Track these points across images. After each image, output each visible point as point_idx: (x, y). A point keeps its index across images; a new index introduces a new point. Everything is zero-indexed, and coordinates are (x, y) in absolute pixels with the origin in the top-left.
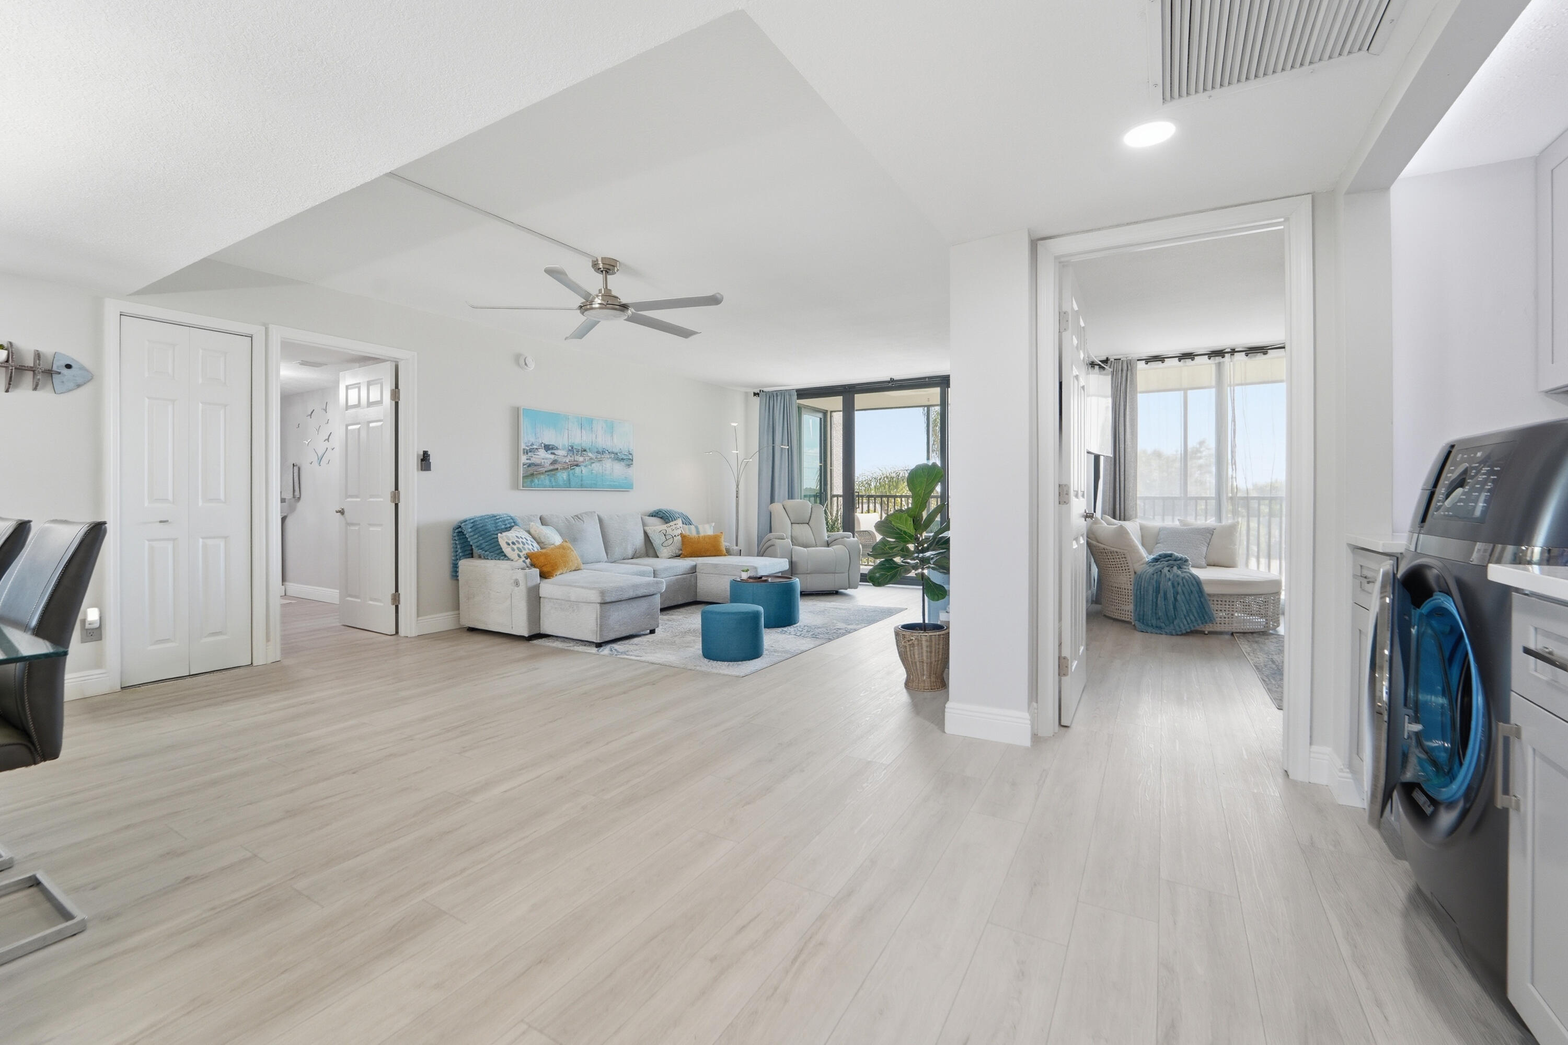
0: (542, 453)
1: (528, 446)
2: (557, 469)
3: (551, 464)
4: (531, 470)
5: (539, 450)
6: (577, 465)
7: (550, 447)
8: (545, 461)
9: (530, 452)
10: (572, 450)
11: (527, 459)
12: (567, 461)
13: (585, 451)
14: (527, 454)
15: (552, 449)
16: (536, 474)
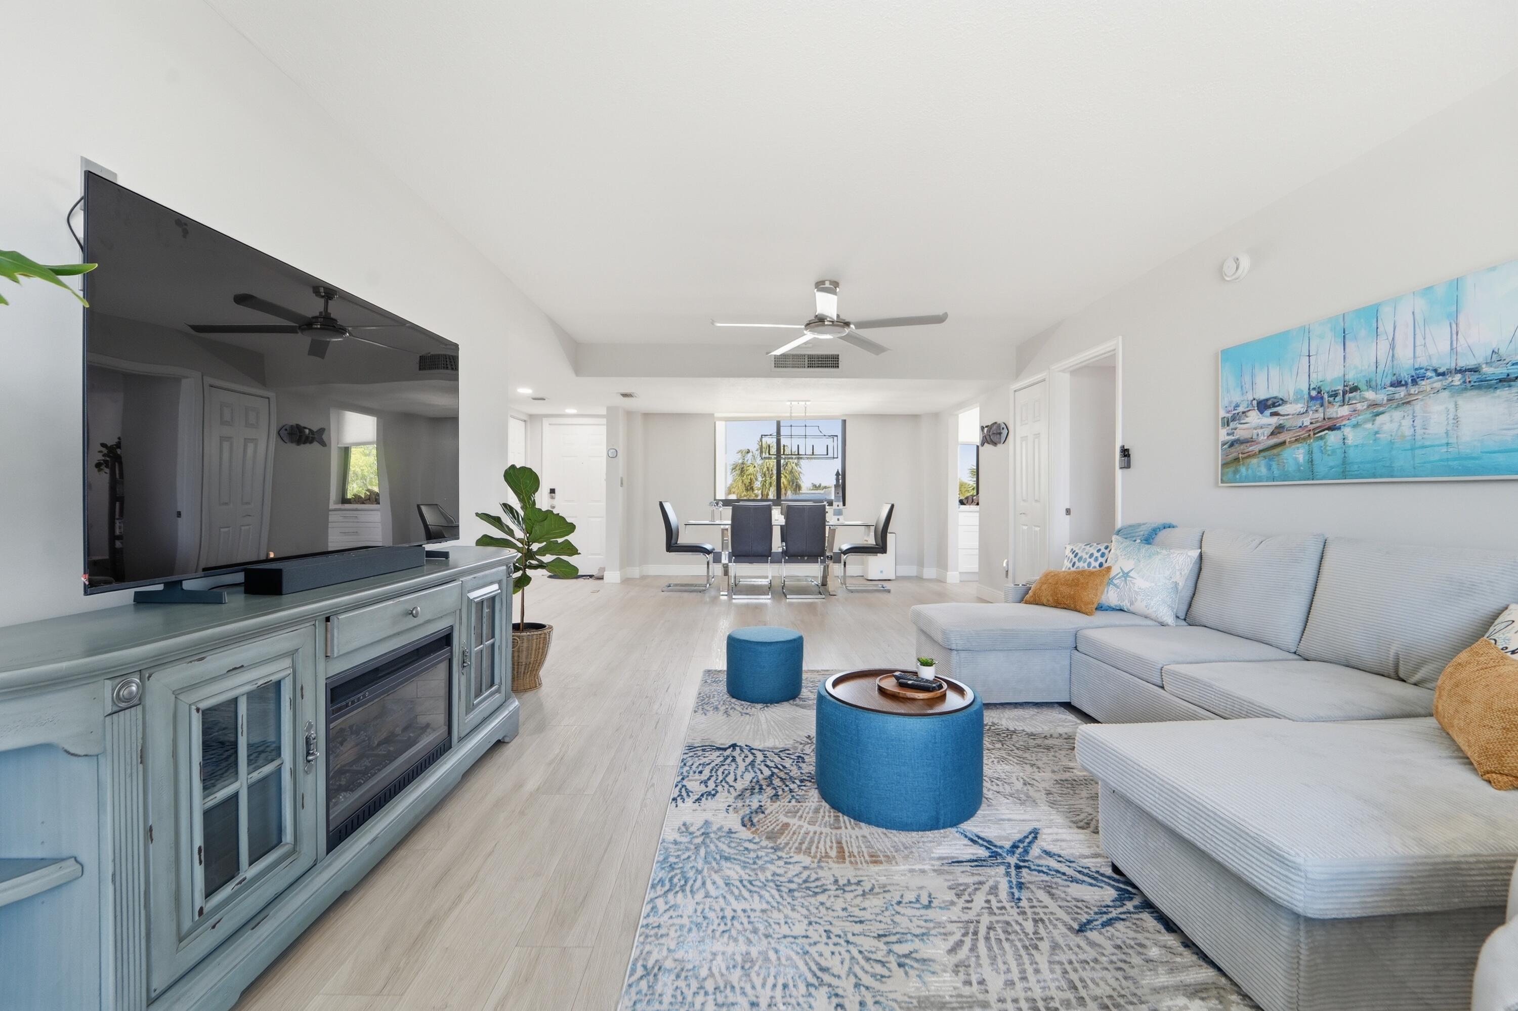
0: (1254, 418)
1: (1228, 412)
2: (1284, 443)
3: (1272, 434)
4: (1237, 452)
5: (1249, 414)
6: (1331, 428)
7: (1270, 402)
8: (1260, 431)
9: (1234, 419)
10: (1317, 397)
11: (1228, 434)
12: (1307, 423)
13: (1355, 389)
14: (1228, 425)
15: (1274, 405)
16: (1243, 458)
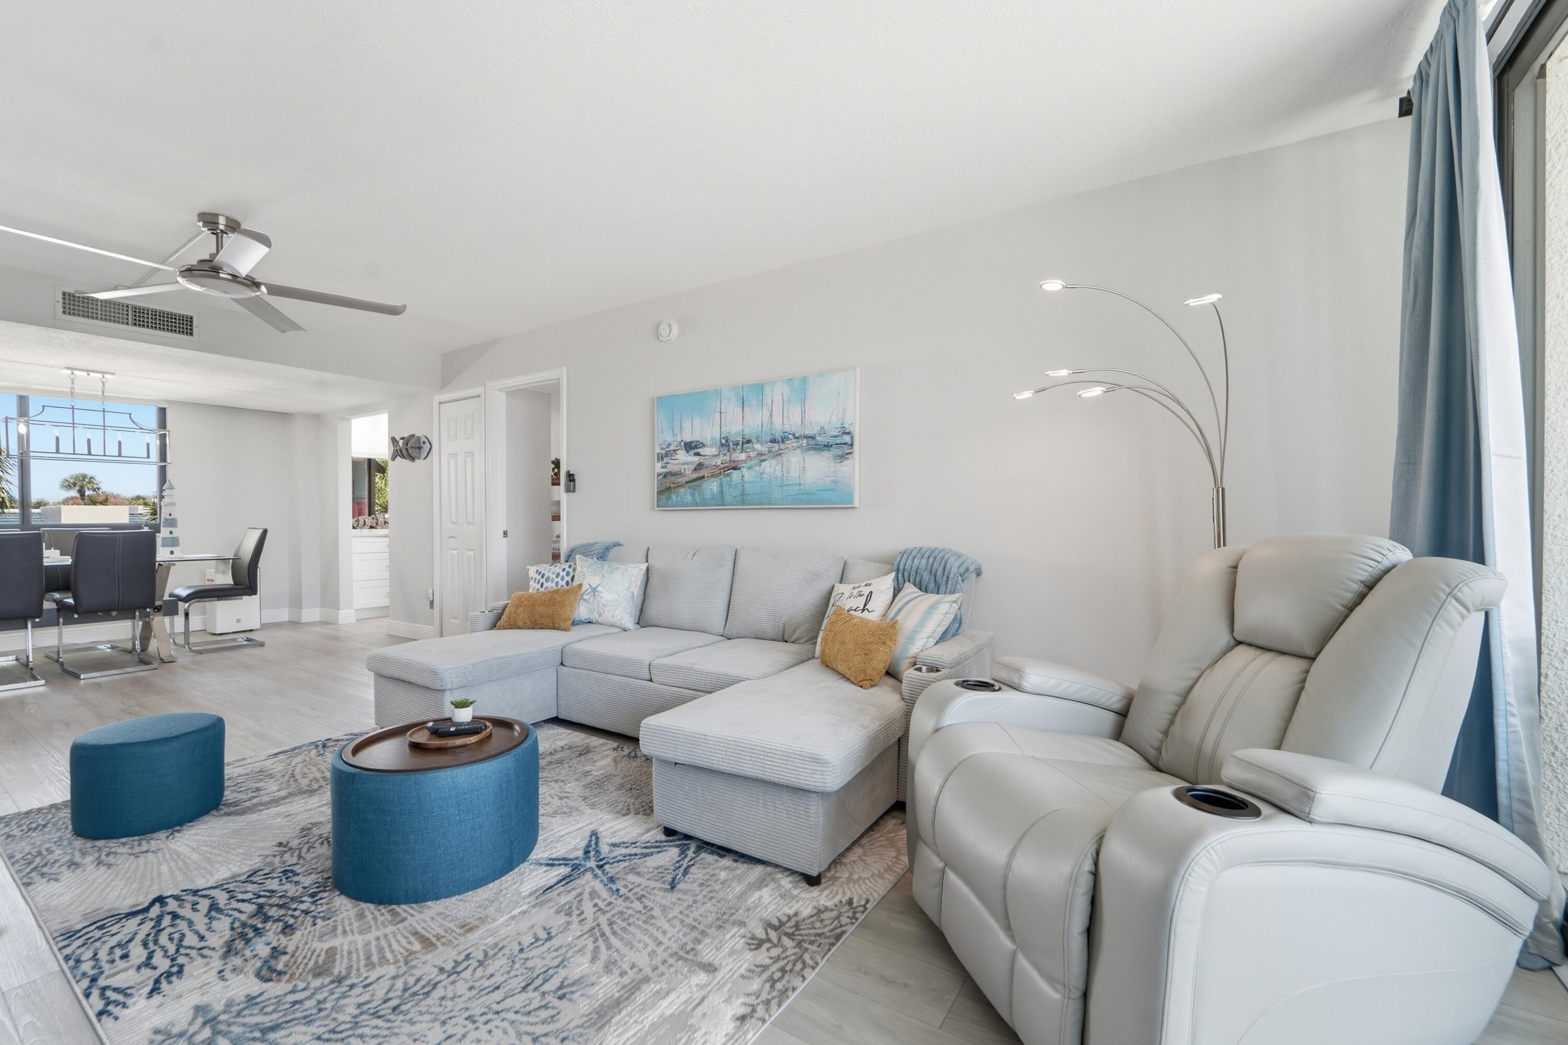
0: (682, 456)
1: (662, 449)
2: (703, 477)
3: (695, 470)
4: (668, 482)
5: (678, 452)
6: (735, 468)
7: (693, 445)
8: (686, 466)
9: (666, 456)
10: (726, 444)
11: (663, 467)
12: (719, 463)
13: (749, 442)
14: (662, 460)
15: (696, 447)
16: (674, 488)
